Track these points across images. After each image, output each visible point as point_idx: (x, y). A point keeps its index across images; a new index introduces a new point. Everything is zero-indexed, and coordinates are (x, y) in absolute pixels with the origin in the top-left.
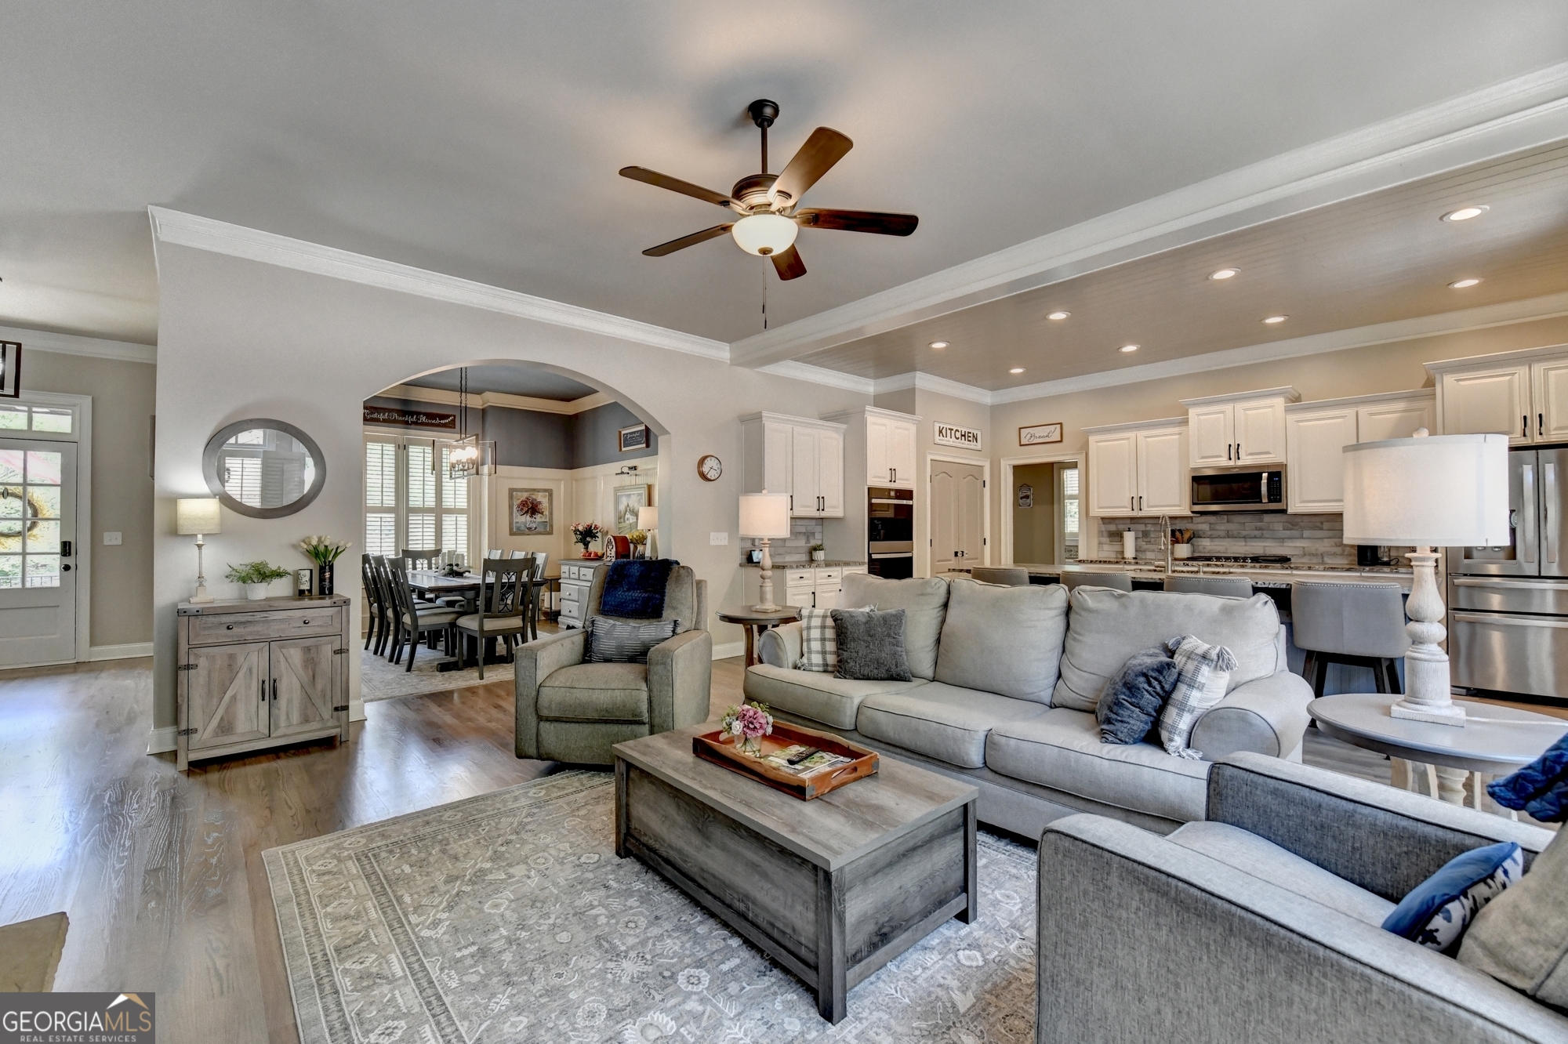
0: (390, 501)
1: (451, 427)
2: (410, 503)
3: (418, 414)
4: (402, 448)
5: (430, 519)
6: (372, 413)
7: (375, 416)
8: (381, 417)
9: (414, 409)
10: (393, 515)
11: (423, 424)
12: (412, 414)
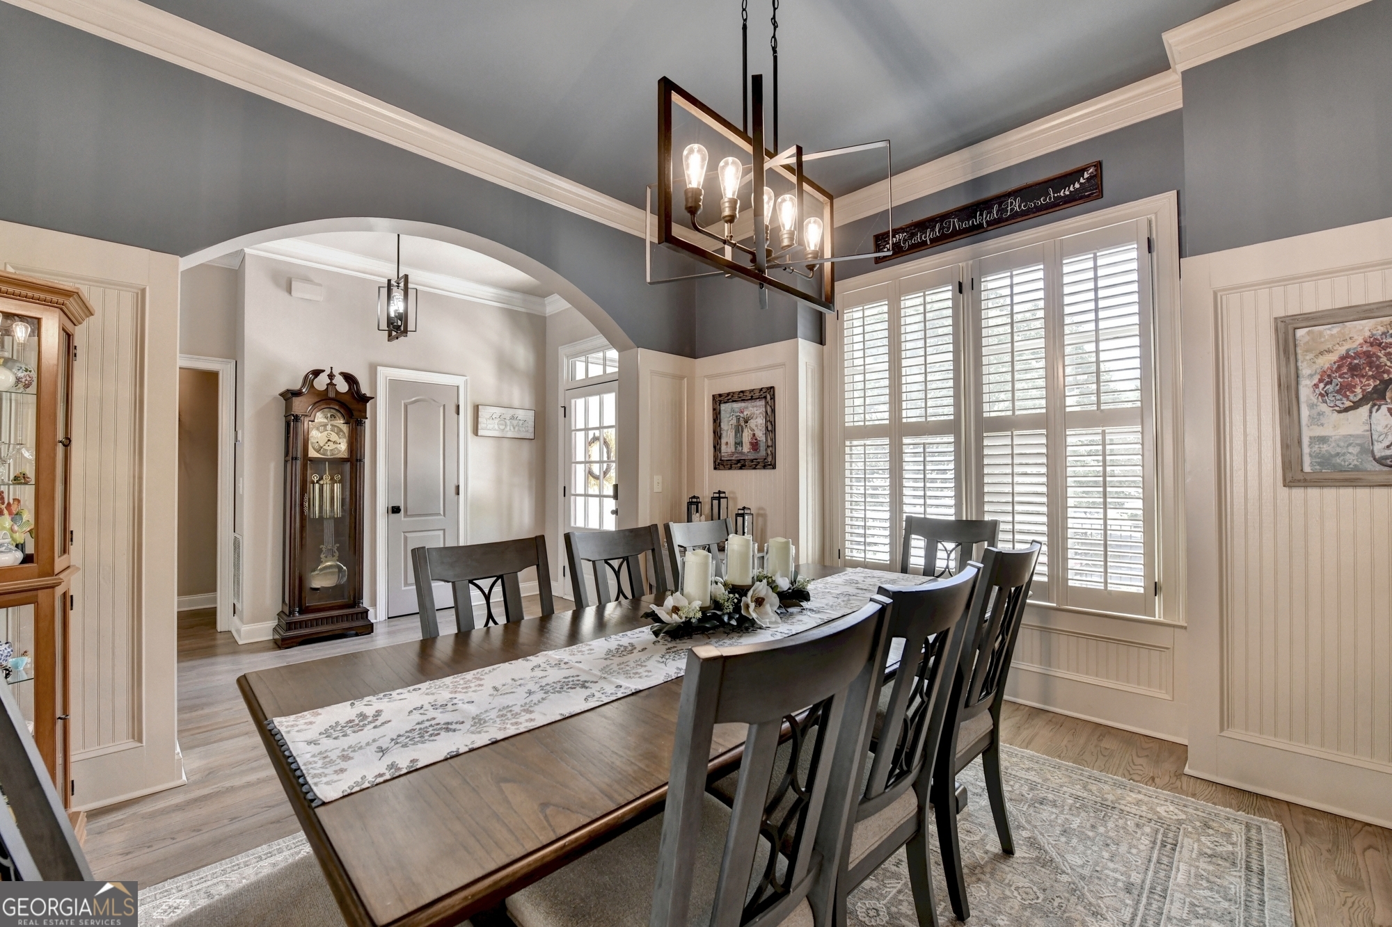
0: (943, 409)
1: (1088, 198)
2: (986, 407)
3: (1001, 199)
4: (966, 289)
5: (1034, 443)
6: (912, 235)
7: (918, 239)
8: (928, 235)
9: (994, 191)
10: (951, 439)
11: (1016, 216)
12: (985, 205)
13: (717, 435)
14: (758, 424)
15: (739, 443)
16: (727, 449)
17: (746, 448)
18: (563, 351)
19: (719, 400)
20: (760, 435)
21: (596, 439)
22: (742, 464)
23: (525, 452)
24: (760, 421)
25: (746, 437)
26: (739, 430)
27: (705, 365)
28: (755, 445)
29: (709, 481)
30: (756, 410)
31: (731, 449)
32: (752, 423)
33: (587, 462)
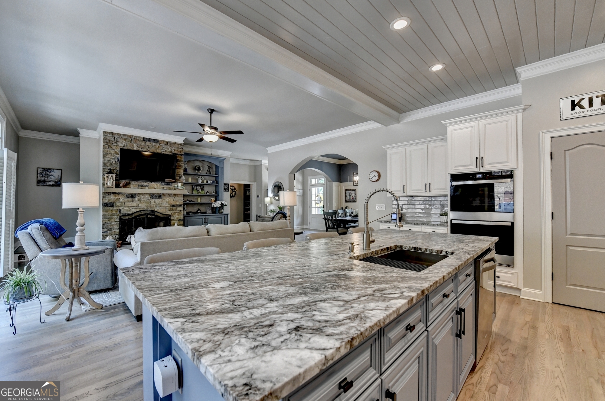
13: (346, 196)
14: (353, 195)
15: (350, 198)
16: (347, 199)
17: (351, 199)
18: (309, 178)
19: (346, 190)
20: (354, 197)
21: (317, 196)
22: (350, 201)
23: (301, 198)
24: (354, 194)
25: (351, 197)
26: (350, 196)
27: (342, 184)
28: (353, 198)
29: (344, 205)
30: (353, 193)
31: (348, 199)
32: (352, 195)
33: (315, 201)
